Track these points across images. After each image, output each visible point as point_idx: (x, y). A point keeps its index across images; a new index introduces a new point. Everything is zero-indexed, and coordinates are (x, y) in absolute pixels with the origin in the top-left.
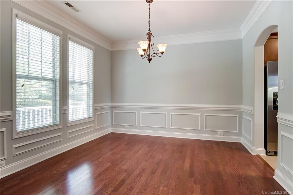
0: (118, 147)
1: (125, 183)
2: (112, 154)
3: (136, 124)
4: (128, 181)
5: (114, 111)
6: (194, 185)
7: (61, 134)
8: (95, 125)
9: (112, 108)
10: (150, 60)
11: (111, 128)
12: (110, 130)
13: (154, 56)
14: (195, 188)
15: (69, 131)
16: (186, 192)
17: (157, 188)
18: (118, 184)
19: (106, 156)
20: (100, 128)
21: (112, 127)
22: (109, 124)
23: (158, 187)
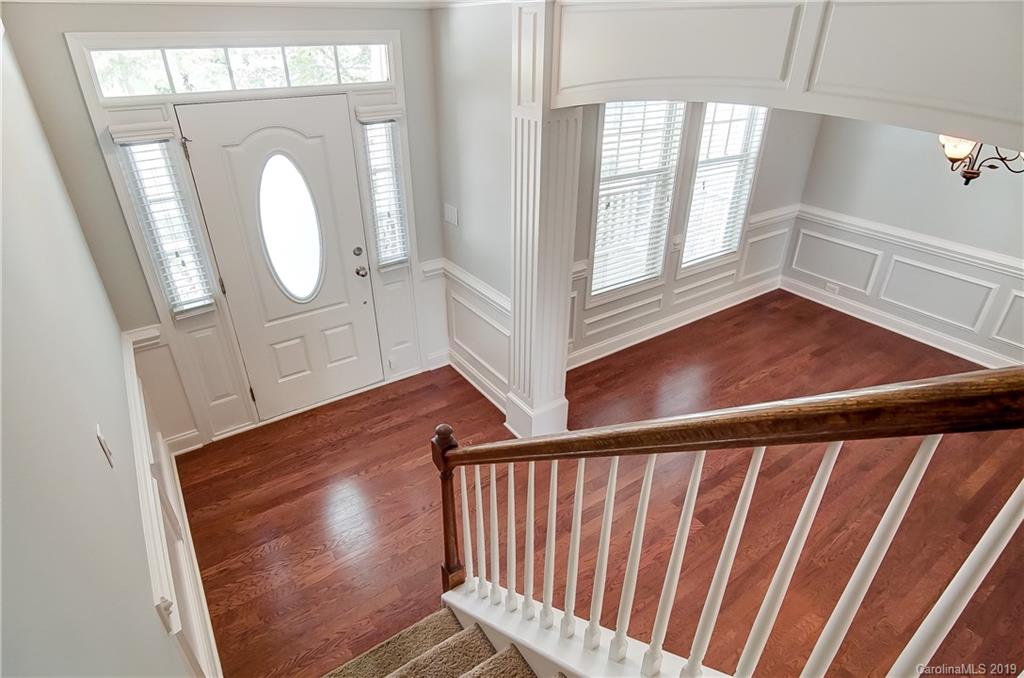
0: (791, 357)
1: (790, 469)
2: (774, 376)
3: (865, 288)
4: (796, 466)
5: (803, 231)
6: (959, 541)
7: (660, 297)
8: (738, 271)
9: (800, 221)
10: (969, 177)
11: (780, 277)
12: (777, 283)
13: (992, 167)
14: (954, 547)
15: (676, 291)
16: (925, 545)
17: (859, 507)
18: (775, 464)
19: (755, 379)
20: (750, 279)
21: (784, 274)
22: (779, 265)
23: (862, 506)
